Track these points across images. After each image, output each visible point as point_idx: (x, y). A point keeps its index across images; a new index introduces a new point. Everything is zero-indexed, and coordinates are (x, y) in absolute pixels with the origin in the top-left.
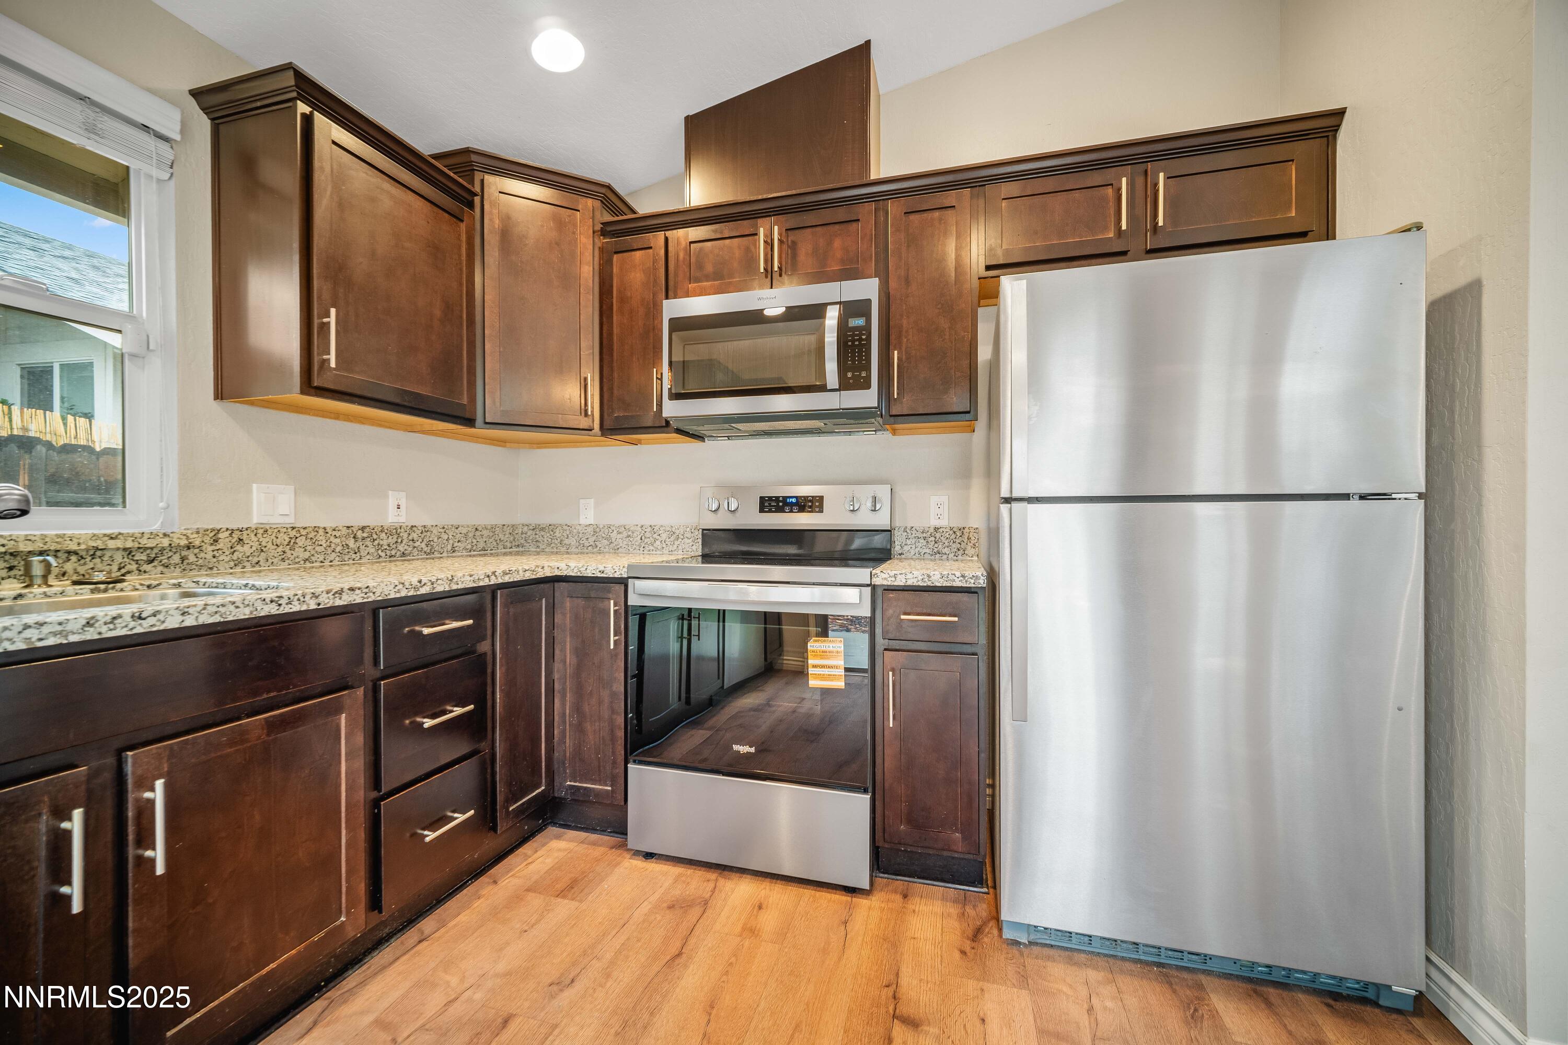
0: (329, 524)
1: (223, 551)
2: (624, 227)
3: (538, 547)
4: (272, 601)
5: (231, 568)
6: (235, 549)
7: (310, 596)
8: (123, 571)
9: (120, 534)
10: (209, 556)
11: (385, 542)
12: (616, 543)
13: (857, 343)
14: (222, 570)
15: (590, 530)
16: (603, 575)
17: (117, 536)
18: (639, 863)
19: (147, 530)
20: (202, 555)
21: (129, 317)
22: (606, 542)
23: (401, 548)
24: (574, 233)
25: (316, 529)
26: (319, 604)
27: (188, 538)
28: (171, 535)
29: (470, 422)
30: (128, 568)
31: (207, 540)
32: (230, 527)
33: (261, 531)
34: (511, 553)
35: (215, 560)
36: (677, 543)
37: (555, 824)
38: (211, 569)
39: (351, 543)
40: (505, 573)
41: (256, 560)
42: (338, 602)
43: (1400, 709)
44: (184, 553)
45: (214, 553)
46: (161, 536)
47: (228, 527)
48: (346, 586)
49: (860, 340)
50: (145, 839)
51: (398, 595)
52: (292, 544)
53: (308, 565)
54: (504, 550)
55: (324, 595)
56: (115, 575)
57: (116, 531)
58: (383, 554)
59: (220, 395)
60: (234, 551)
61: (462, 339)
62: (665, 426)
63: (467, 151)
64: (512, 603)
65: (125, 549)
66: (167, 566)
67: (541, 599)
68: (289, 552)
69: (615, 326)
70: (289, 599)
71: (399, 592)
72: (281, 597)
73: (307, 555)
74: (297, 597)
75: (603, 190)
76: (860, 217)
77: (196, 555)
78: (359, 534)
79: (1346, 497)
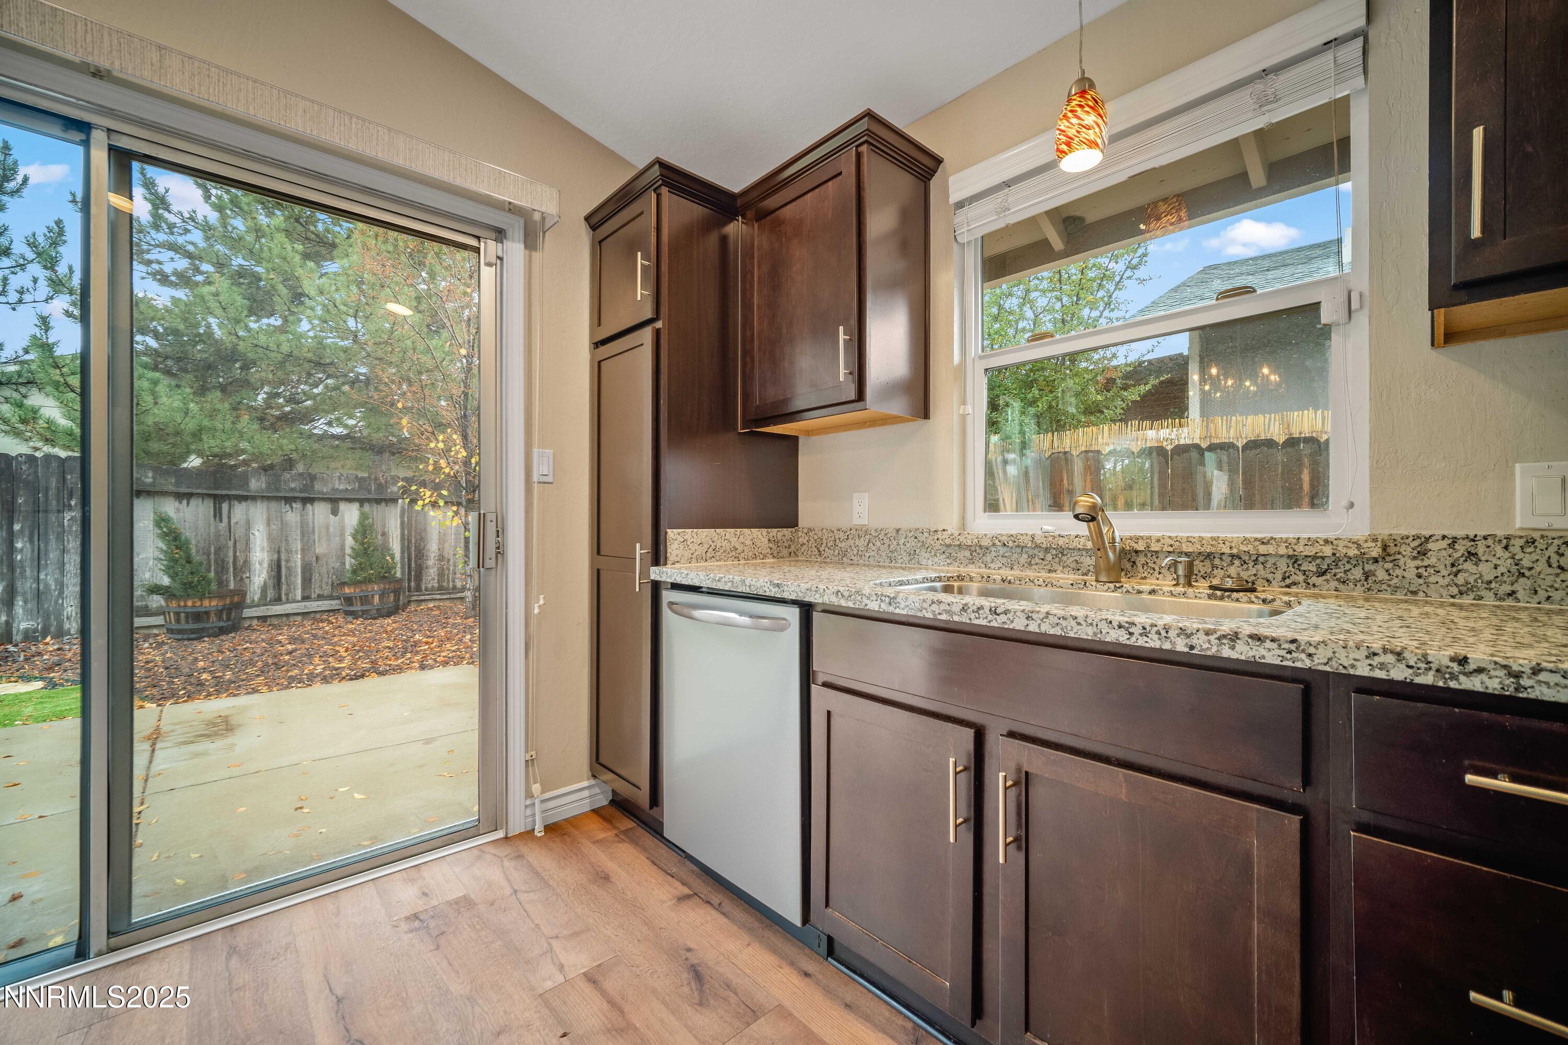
1: (1437, 569)
4: (1120, 627)
5: (1453, 597)
6: (1460, 567)
7: (1177, 632)
8: (1288, 581)
9: (1272, 538)
10: (1411, 574)
14: (1434, 597)
17: (1269, 541)
19: (1302, 537)
20: (1398, 572)
26: (1192, 648)
27: (1359, 546)
28: (1335, 542)
30: (1294, 578)
32: (1451, 533)
33: (1516, 542)
35: (1421, 581)
38: (1414, 593)
41: (1506, 588)
42: (1226, 652)
44: (1369, 567)
45: (1420, 570)
46: (1322, 543)
47: (1445, 533)
48: (1247, 630)
55: (1201, 635)
57: (1269, 535)
60: (1459, 571)
65: (1283, 556)
66: (1344, 582)
70: (1144, 628)
72: (1133, 624)
74: (1155, 629)
77: (1387, 571)
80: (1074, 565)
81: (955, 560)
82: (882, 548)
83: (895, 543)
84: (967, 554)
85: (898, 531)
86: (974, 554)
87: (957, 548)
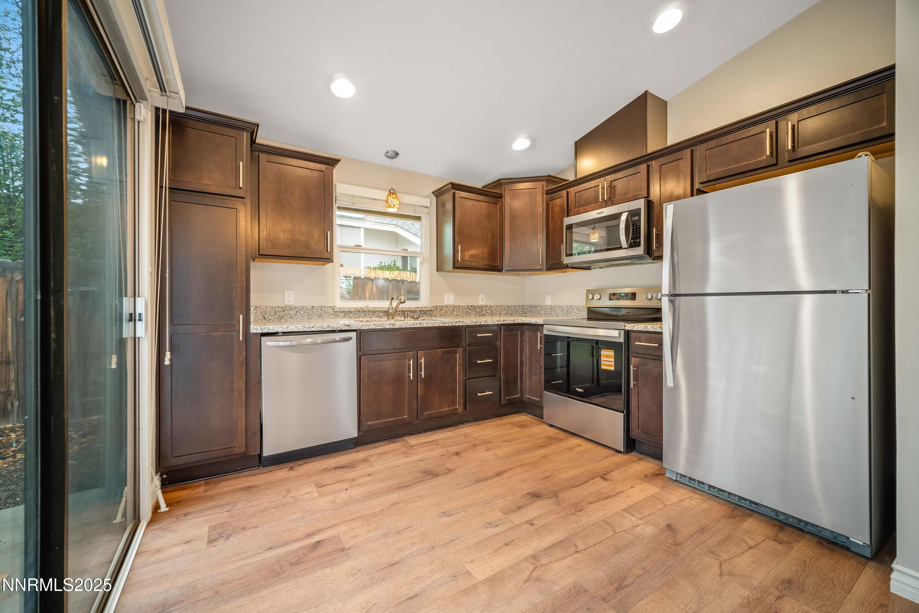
0: (463, 305)
2: (555, 190)
3: (532, 314)
5: (440, 317)
6: (441, 311)
7: (450, 322)
11: (478, 311)
12: (558, 313)
13: (635, 227)
15: (549, 307)
16: (536, 323)
17: (419, 307)
18: (547, 427)
19: (423, 306)
20: (434, 313)
21: (421, 253)
22: (555, 312)
23: (483, 313)
24: (536, 197)
25: (459, 306)
26: (452, 325)
27: (431, 309)
28: (428, 308)
29: (500, 270)
30: (420, 315)
31: (435, 309)
33: (446, 307)
34: (522, 316)
36: (580, 313)
37: (525, 412)
38: (436, 316)
39: (468, 310)
40: (503, 321)
41: (445, 315)
42: (456, 325)
43: (853, 398)
44: (430, 312)
45: (437, 312)
46: (426, 308)
47: (440, 305)
48: (458, 321)
49: (637, 226)
50: (421, 371)
51: (471, 324)
52: (453, 311)
53: (457, 317)
54: (519, 315)
55: (453, 323)
56: (418, 317)
58: (477, 314)
59: (437, 271)
61: (498, 244)
62: (567, 267)
63: (500, 180)
64: (507, 331)
65: (420, 311)
67: (518, 331)
68: (453, 313)
69: (550, 229)
70: (446, 323)
71: (471, 323)
73: (457, 314)
74: (448, 322)
75: (546, 178)
76: (641, 171)
77: (432, 313)
78: (471, 308)
79: (834, 292)
80: (377, 316)
81: (339, 317)
82: (305, 314)
83: (311, 312)
84: (343, 314)
85: (313, 307)
86: (346, 314)
87: (339, 312)
